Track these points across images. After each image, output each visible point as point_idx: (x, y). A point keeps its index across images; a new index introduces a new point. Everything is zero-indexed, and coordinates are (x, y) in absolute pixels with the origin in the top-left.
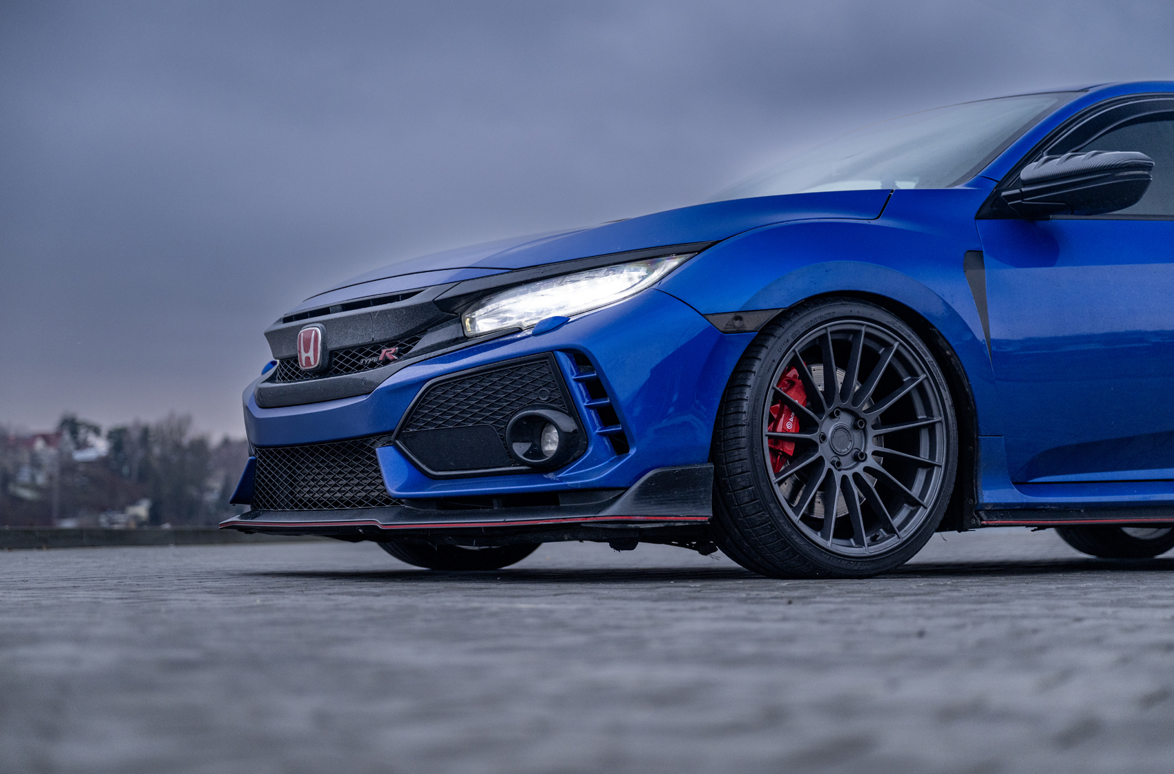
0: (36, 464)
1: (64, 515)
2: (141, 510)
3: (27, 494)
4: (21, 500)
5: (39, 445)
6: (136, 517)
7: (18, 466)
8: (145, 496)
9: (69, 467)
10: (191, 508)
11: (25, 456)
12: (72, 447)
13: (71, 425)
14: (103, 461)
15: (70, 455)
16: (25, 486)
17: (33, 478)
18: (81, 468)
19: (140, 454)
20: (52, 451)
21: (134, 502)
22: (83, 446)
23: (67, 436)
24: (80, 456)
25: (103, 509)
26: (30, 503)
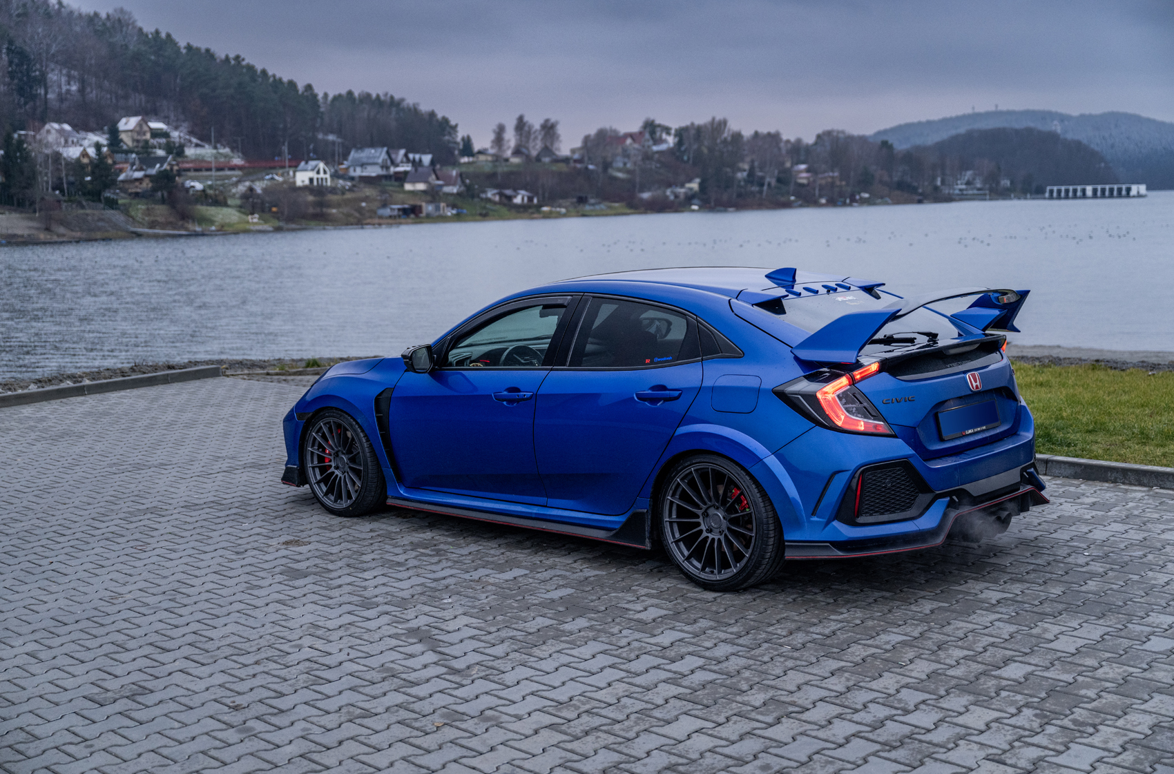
0: (626, 154)
1: (642, 191)
2: (695, 185)
3: (620, 175)
4: (616, 179)
5: (629, 141)
6: (691, 189)
7: (615, 155)
8: (698, 176)
9: (647, 157)
10: (729, 183)
11: (619, 150)
12: (651, 142)
13: (651, 128)
14: (671, 151)
15: (649, 147)
16: (619, 170)
17: (625, 164)
18: (657, 156)
19: (695, 147)
20: (636, 146)
21: (690, 181)
22: (659, 141)
23: (647, 136)
24: (655, 148)
25: (669, 185)
26: (622, 180)
